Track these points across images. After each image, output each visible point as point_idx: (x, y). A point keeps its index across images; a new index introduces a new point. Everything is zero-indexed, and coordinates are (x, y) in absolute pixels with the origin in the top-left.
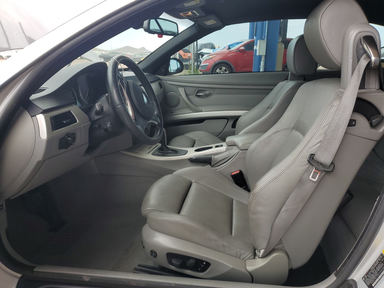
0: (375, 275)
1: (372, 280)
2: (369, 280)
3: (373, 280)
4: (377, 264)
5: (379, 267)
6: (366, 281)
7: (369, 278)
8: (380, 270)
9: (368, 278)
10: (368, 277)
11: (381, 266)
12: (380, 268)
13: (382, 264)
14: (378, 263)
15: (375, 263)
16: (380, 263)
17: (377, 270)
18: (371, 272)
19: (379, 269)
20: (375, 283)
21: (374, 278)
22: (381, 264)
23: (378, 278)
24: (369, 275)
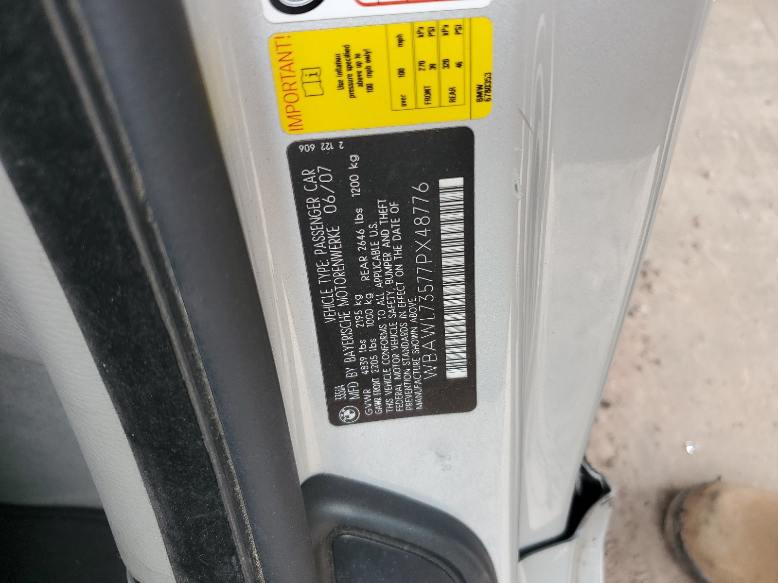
0: (408, 320)
1: (416, 363)
2: (388, 382)
3: (423, 351)
4: (337, 255)
5: (375, 252)
6: (378, 402)
7: (380, 376)
8: (407, 260)
9: (376, 382)
10: (365, 382)
11: (387, 226)
12: (397, 249)
13: (383, 214)
14: (335, 238)
15: (311, 260)
16: (359, 219)
17: (389, 282)
18: (347, 336)
19: (394, 263)
20: (455, 353)
21: (415, 336)
22: (372, 216)
23: (455, 310)
24: (356, 365)
